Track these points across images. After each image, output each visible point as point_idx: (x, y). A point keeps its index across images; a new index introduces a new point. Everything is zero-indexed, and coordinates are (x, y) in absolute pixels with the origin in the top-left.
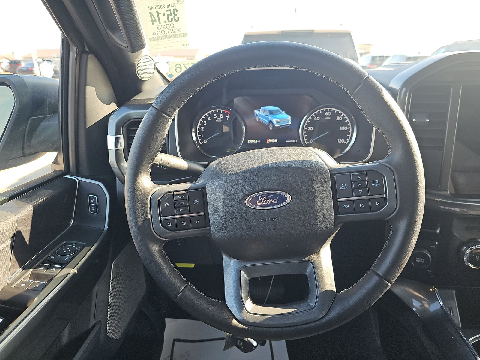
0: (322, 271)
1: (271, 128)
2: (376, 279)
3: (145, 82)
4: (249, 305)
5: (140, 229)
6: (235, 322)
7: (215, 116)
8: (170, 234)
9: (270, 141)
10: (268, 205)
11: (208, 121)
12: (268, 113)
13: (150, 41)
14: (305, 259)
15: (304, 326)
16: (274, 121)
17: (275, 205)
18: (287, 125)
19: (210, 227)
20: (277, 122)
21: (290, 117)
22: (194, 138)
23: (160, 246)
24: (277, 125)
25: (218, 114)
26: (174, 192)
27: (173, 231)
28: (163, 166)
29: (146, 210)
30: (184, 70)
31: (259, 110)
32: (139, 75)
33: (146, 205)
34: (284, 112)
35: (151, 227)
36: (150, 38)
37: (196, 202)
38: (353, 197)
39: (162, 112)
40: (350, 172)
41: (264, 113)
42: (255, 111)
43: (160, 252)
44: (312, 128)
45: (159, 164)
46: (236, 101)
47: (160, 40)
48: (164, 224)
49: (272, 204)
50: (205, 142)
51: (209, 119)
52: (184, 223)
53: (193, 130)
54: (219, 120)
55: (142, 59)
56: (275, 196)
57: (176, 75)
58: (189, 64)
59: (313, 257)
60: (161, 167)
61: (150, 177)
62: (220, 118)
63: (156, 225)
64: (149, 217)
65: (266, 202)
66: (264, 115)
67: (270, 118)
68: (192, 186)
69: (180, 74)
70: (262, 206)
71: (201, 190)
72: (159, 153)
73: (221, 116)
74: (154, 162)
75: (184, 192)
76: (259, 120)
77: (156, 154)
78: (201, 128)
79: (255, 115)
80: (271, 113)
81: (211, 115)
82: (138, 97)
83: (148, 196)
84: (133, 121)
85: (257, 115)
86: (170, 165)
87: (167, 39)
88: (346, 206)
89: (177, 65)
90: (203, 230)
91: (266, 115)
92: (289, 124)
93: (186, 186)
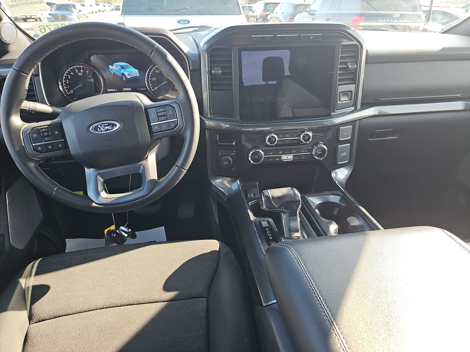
0: (149, 169)
1: (124, 79)
2: (177, 168)
3: (10, 44)
4: (103, 194)
5: (18, 153)
6: (94, 204)
7: (77, 71)
8: (42, 155)
9: (125, 89)
10: (106, 130)
11: (71, 75)
12: (120, 68)
13: (10, 7)
14: (138, 164)
15: (137, 200)
16: (126, 74)
17: (110, 130)
18: (136, 76)
19: (69, 148)
20: (128, 75)
21: (137, 71)
22: (61, 89)
23: (35, 163)
24: (129, 77)
25: (79, 69)
26: (39, 127)
27: (42, 153)
28: (31, 111)
29: (21, 140)
30: (48, 31)
31: (113, 66)
32: (3, 39)
33: (20, 136)
34: (132, 67)
35: (26, 151)
36: (9, 5)
37: (57, 132)
38: (159, 122)
39: (20, 72)
40: (156, 107)
41: (117, 68)
42: (110, 66)
43: (36, 168)
44: (155, 79)
45: (28, 109)
46: (93, 58)
47: (19, 6)
48: (35, 149)
49: (108, 130)
50: (72, 92)
51: (72, 73)
52: (50, 147)
53: (60, 83)
54: (80, 74)
55: (3, 25)
56: (109, 125)
57: (41, 35)
58: (51, 25)
59: (143, 162)
60: (30, 112)
61: (20, 118)
62: (81, 72)
63: (29, 150)
64: (23, 145)
65: (104, 129)
66: (117, 69)
67: (122, 71)
68: (52, 123)
69: (44, 34)
70: (101, 131)
71: (59, 124)
72: (24, 101)
73: (82, 71)
74: (21, 108)
75: (47, 126)
76: (114, 73)
77: (21, 102)
78: (66, 81)
79: (110, 70)
80: (122, 67)
81: (73, 70)
82: (5, 58)
83: (20, 131)
84: (3, 78)
85: (111, 69)
86: (37, 110)
87: (25, 6)
88: (156, 128)
89: (40, 26)
90: (65, 151)
91: (119, 70)
92: (138, 76)
93: (49, 122)
